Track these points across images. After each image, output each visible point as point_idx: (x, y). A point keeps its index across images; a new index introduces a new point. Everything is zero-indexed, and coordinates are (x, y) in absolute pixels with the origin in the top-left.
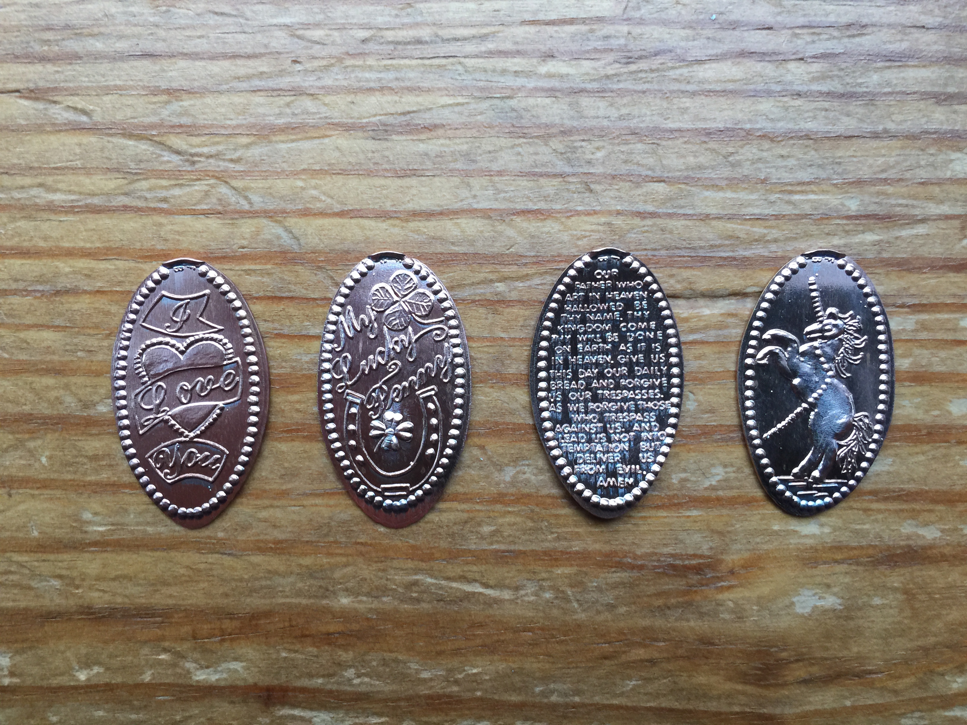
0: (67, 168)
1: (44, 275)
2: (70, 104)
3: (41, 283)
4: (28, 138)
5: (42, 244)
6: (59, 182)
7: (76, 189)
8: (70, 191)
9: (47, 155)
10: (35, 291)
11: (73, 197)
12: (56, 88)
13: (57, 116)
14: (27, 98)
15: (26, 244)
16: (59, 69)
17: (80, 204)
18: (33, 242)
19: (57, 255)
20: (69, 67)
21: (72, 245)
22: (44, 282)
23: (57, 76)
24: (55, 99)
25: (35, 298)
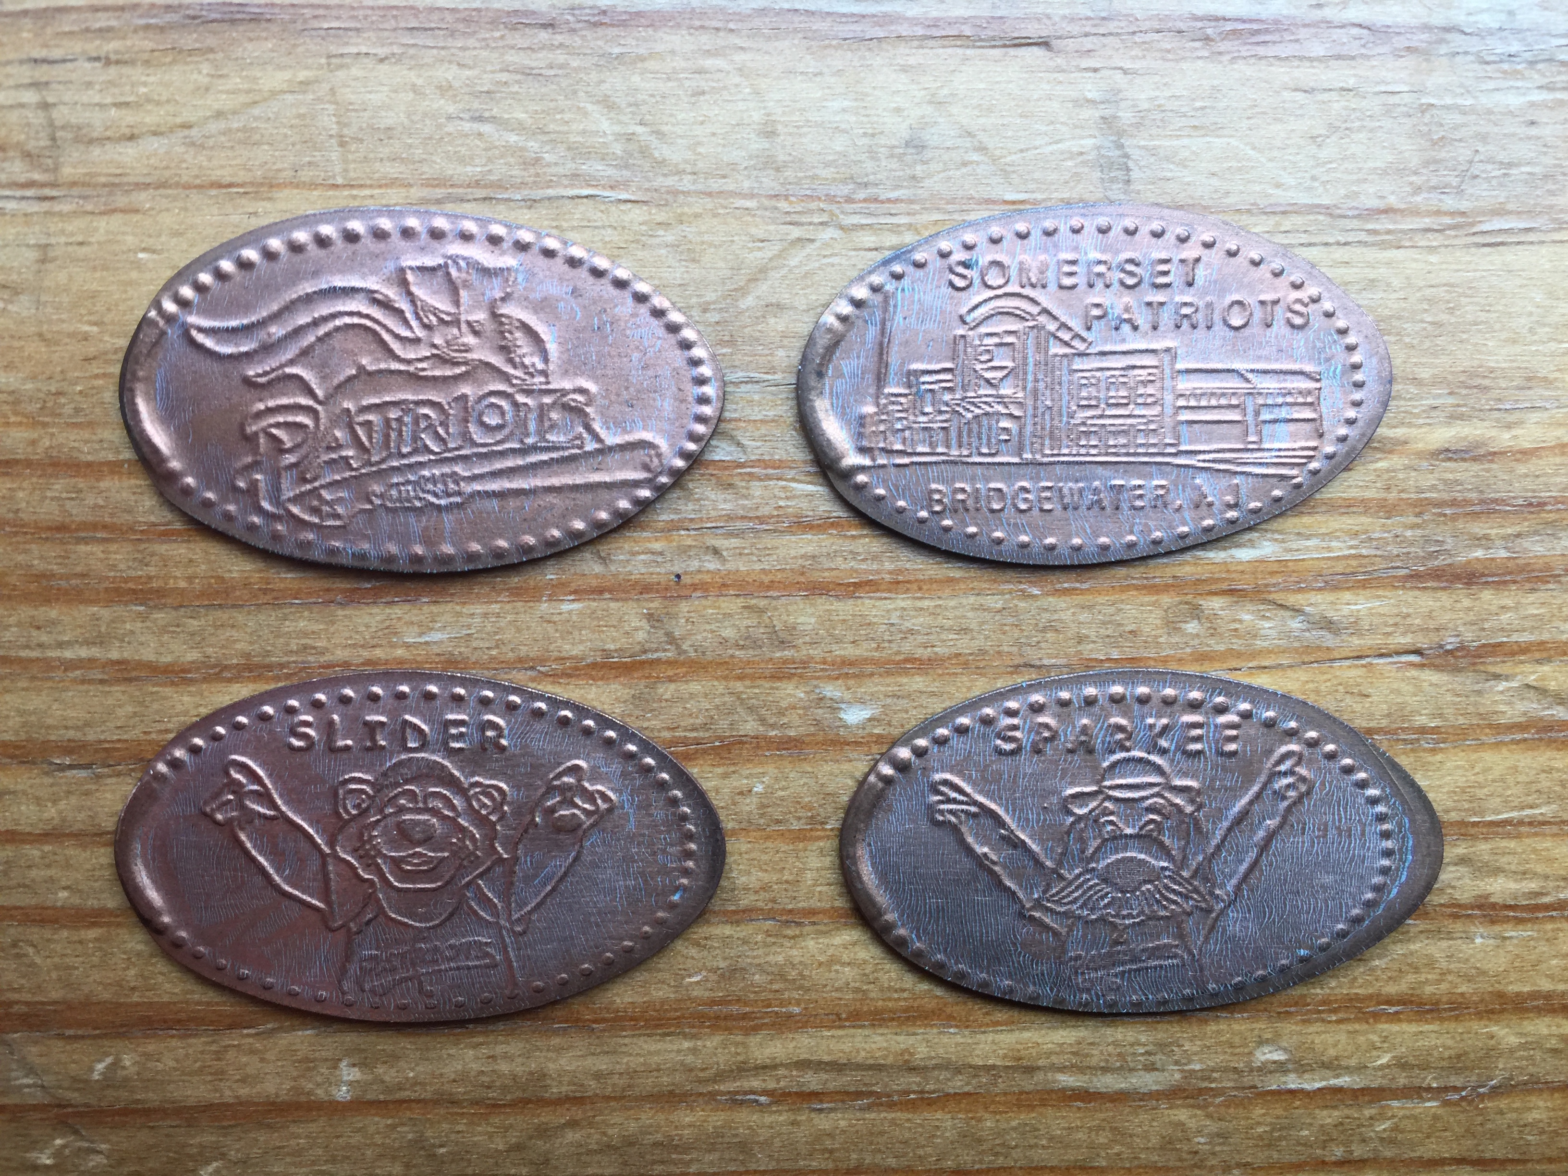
0: (1521, 823)
1: (1466, 1053)
2: (1531, 679)
3: (1458, 1071)
4: (1439, 757)
5: (1463, 989)
6: (1504, 854)
7: (1540, 869)
8: (1524, 873)
9: (1481, 793)
10: (1446, 1089)
11: (1533, 885)
12: (1500, 644)
13: (1502, 708)
14: (1437, 668)
15: (1429, 990)
16: (1509, 602)
17: (1546, 900)
18: (1444, 986)
19: (1492, 1012)
20: (1531, 598)
21: (1526, 989)
22: (1466, 1068)
23: (1505, 617)
24: (1497, 669)
25: (1446, 1103)
